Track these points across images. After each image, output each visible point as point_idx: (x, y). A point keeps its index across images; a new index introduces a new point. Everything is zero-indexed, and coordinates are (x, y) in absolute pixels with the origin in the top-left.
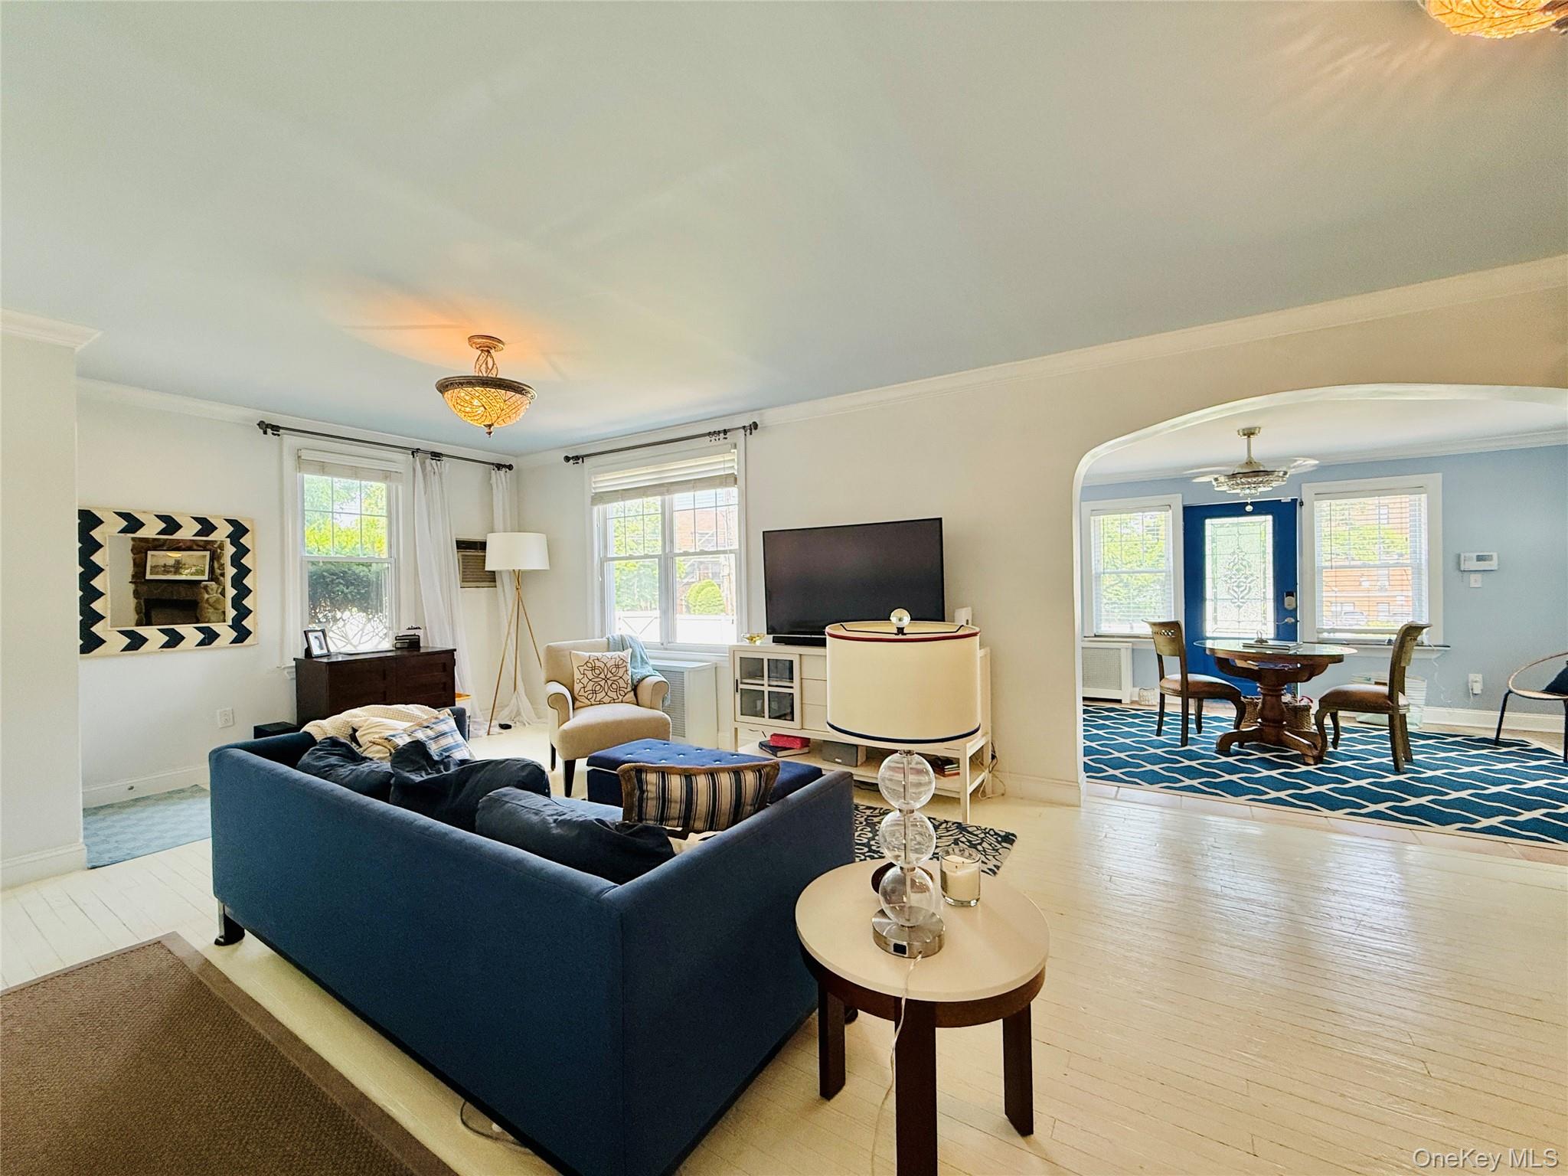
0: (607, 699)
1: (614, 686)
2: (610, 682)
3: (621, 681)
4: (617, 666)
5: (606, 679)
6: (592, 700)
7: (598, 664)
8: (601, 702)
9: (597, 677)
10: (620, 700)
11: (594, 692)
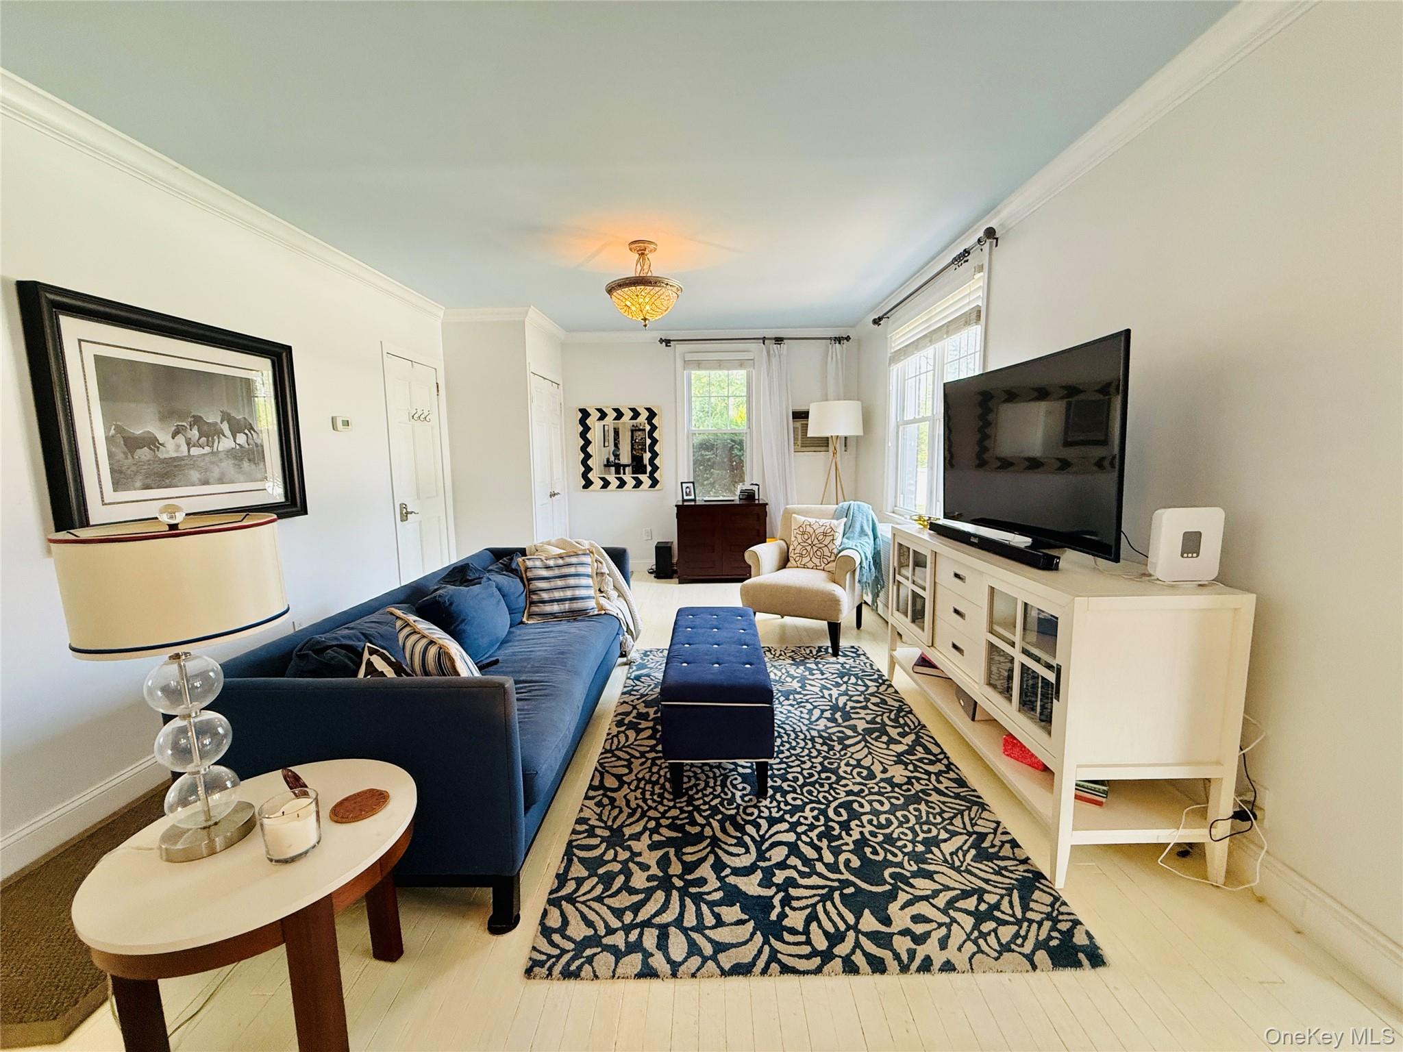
0: (810, 565)
1: (819, 553)
2: (815, 549)
3: (825, 549)
4: (825, 534)
5: (812, 545)
6: (798, 563)
7: (809, 529)
8: (805, 567)
9: (805, 542)
10: (822, 568)
11: (801, 555)
